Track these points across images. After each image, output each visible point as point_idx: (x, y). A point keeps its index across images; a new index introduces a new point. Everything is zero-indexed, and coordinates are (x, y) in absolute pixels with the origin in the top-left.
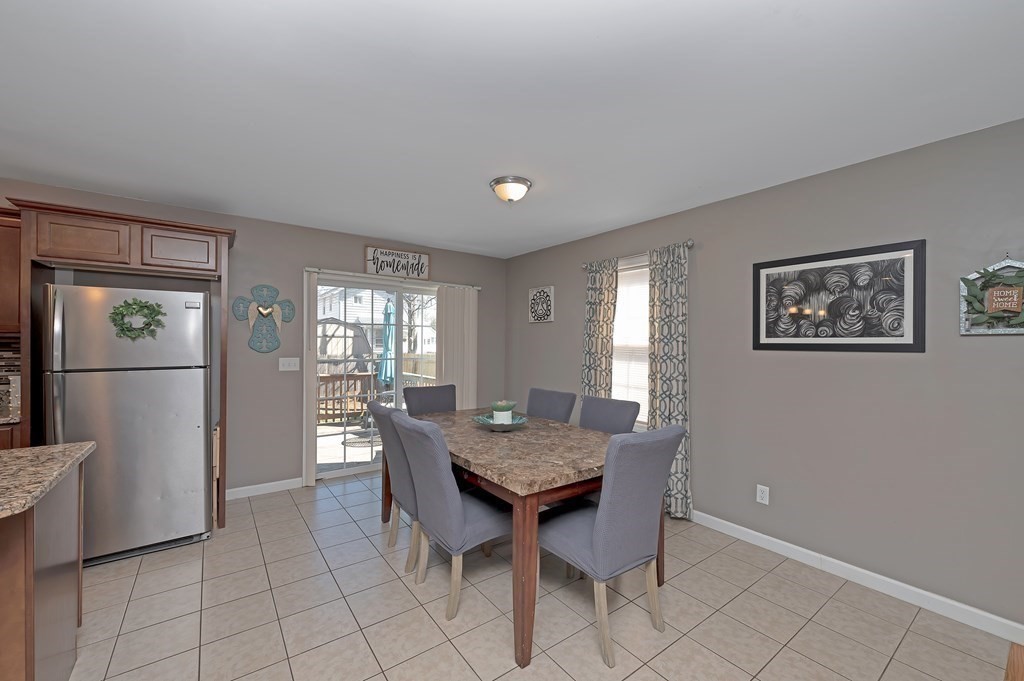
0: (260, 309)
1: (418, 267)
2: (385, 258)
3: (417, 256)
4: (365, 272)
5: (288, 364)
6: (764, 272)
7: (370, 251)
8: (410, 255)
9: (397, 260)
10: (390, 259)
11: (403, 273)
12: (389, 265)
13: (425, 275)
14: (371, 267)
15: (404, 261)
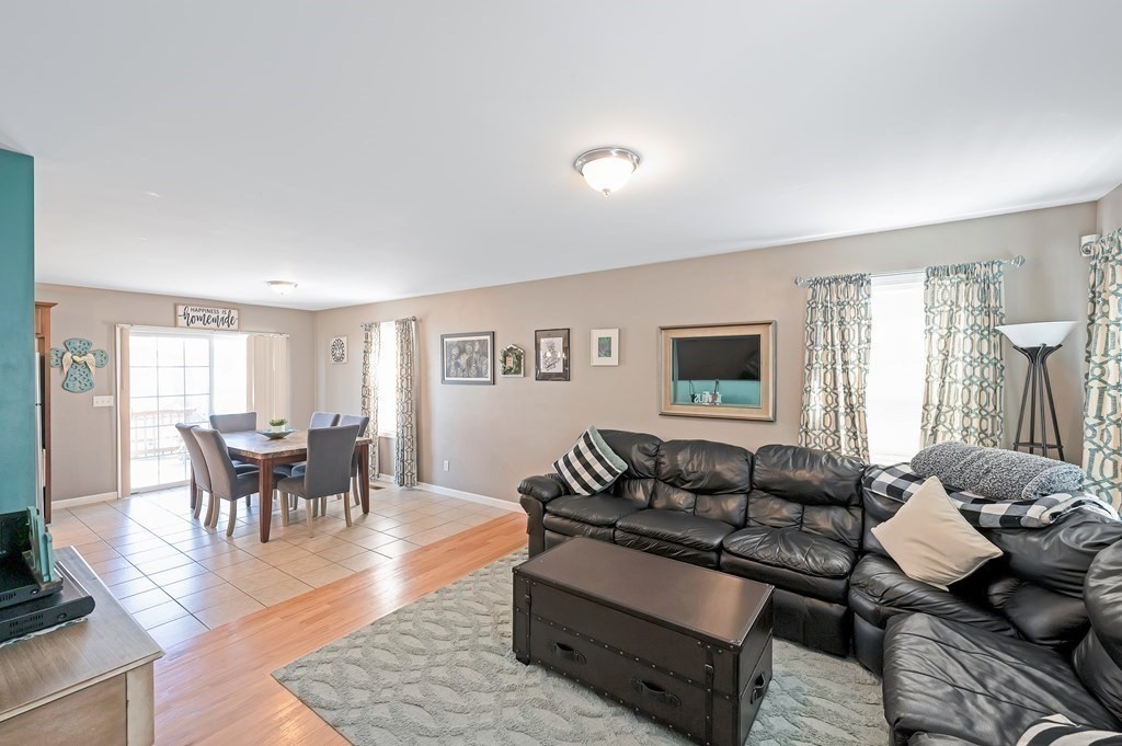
0: (75, 357)
1: (229, 320)
2: (196, 314)
3: (227, 311)
4: (176, 325)
5: (102, 401)
6: (445, 340)
7: (181, 310)
8: (220, 311)
9: (207, 315)
10: (201, 314)
11: (214, 325)
12: (199, 319)
13: (235, 326)
14: (182, 321)
15: (214, 316)
